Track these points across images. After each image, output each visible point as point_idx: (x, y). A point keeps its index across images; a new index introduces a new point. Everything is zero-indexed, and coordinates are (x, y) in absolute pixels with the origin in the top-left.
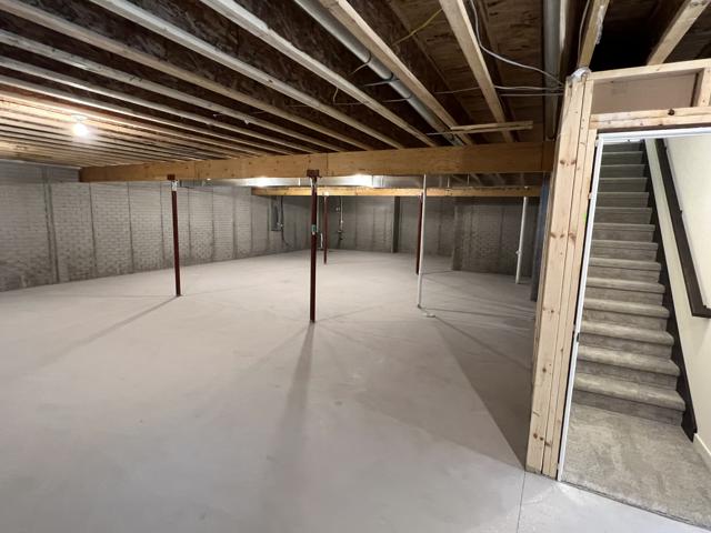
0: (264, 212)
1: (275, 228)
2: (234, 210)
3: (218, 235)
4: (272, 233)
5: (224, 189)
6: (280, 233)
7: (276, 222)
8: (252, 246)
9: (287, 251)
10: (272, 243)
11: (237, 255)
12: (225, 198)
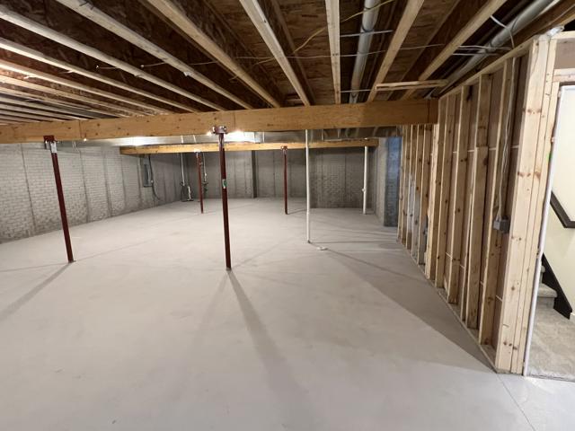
0: (134, 169)
1: (146, 185)
2: (105, 169)
3: (91, 196)
4: (144, 190)
5: (94, 149)
6: (150, 189)
7: (146, 179)
8: (126, 203)
9: (159, 205)
10: (144, 199)
11: (112, 214)
12: (95, 158)
